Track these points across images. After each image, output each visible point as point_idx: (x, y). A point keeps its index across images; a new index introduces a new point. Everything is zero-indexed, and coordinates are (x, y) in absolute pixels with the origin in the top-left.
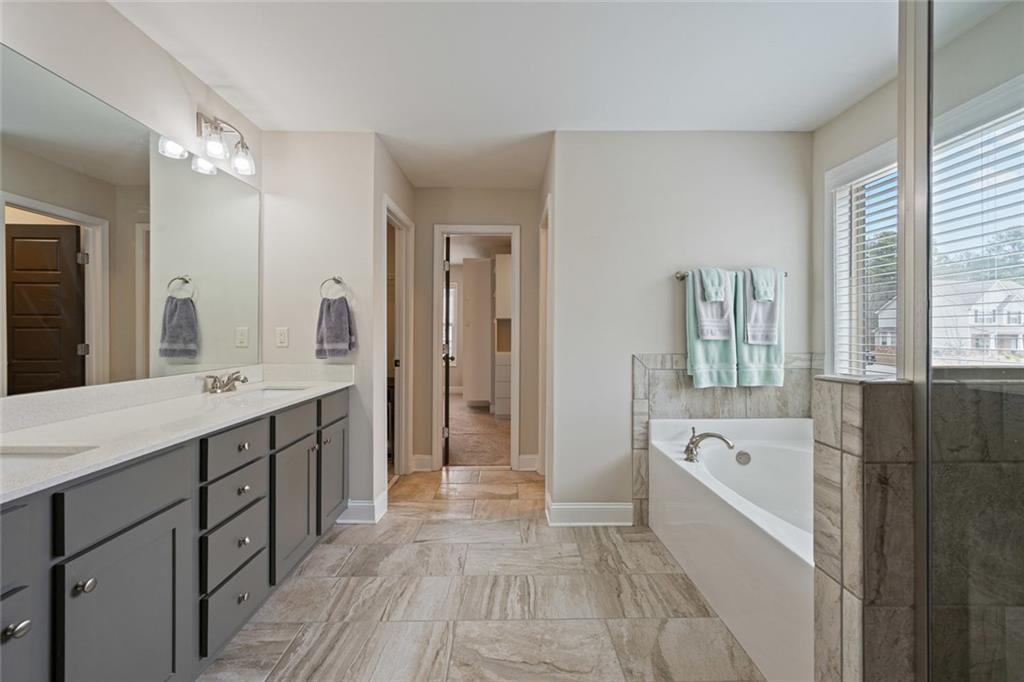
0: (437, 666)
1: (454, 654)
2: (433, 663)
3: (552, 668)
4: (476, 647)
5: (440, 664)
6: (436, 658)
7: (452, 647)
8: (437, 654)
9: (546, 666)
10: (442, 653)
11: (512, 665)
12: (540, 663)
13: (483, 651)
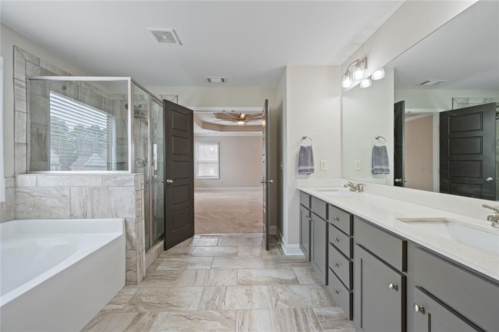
0: (241, 318)
1: (234, 323)
2: (243, 319)
3: (188, 317)
4: (223, 327)
5: (240, 318)
6: (243, 321)
7: (235, 327)
8: (242, 323)
9: (191, 318)
10: (241, 324)
11: (207, 318)
12: (193, 319)
13: (219, 325)
